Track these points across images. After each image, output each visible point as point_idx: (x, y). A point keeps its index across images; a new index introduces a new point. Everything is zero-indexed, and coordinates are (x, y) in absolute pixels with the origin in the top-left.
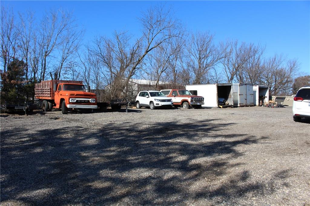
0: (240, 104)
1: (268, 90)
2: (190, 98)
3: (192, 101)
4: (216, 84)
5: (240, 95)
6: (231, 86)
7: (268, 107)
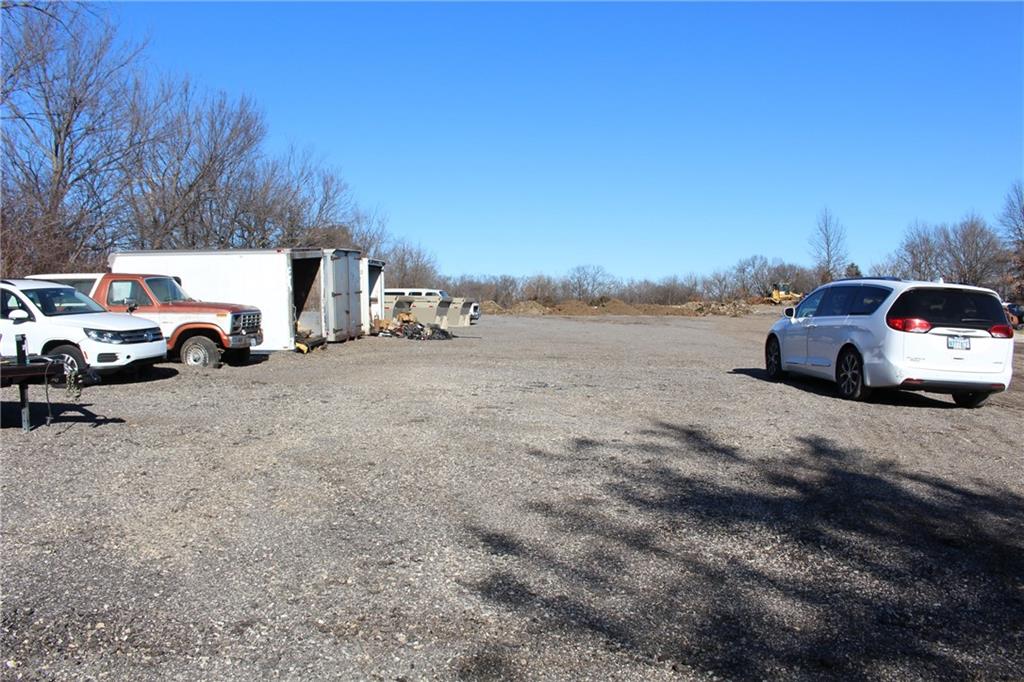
0: (335, 331)
1: (382, 273)
2: (229, 316)
3: (235, 330)
4: (288, 251)
5: (334, 295)
6: (319, 259)
7: (411, 337)
